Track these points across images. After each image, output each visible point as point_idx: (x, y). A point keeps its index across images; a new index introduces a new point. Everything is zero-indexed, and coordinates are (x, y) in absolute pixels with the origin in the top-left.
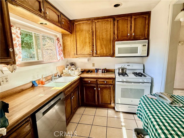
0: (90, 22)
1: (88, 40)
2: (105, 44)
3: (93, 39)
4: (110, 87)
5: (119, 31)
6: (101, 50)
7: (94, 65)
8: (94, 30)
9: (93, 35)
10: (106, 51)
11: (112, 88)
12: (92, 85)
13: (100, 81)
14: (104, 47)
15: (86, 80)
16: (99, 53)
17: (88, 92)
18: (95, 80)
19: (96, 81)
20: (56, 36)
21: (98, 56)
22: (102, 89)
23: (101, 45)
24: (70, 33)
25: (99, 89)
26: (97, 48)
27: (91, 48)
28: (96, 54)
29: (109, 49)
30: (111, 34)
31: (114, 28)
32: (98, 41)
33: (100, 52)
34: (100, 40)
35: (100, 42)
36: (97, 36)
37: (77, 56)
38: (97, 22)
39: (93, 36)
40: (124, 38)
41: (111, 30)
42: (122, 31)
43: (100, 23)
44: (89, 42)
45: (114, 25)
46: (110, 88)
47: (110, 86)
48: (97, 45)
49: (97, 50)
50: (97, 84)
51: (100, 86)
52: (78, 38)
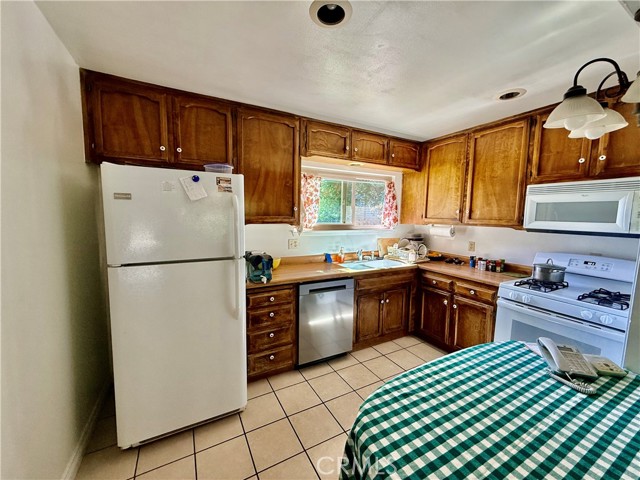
0: (462, 139)
1: (453, 184)
2: (497, 192)
3: (466, 181)
4: (485, 309)
5: (545, 154)
6: (486, 209)
7: (472, 246)
8: (471, 157)
9: (467, 170)
10: (499, 211)
11: (489, 313)
12: (441, 292)
13: (459, 287)
14: (493, 199)
15: (429, 276)
16: (477, 217)
17: (431, 307)
18: (449, 281)
19: (452, 284)
20: (389, 179)
21: (476, 225)
22: (463, 307)
23: (486, 196)
24: (417, 170)
25: (455, 306)
26: (474, 201)
27: (459, 203)
28: (470, 217)
29: (509, 206)
30: (517, 165)
31: (529, 146)
32: (479, 186)
33: (481, 214)
34: (484, 181)
35: (485, 188)
36: (476, 173)
37: (426, 220)
38: (482, 136)
39: (467, 174)
40: (563, 171)
41: (519, 153)
42: (558, 153)
43: (488, 138)
44: (457, 189)
45: (531, 136)
46: (482, 311)
47: (486, 306)
48: (475, 194)
49: (474, 208)
50: (452, 292)
51: (460, 298)
52: (432, 181)
